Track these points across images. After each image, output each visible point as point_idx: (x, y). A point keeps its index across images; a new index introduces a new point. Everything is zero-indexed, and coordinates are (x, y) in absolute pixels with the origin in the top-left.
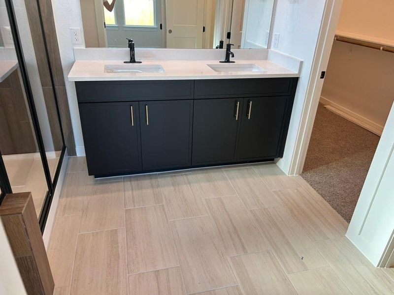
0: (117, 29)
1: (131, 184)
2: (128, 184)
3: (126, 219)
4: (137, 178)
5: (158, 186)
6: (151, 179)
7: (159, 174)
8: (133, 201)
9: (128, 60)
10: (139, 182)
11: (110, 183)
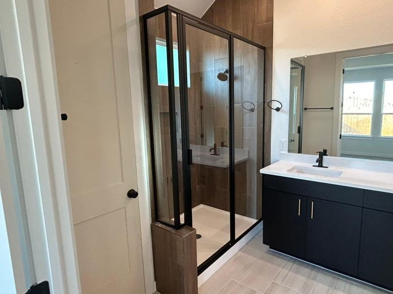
0: (371, 139)
1: (292, 266)
2: (290, 264)
3: (268, 288)
4: (301, 264)
5: (314, 279)
6: (312, 270)
7: (323, 270)
8: (284, 279)
9: (317, 164)
10: (300, 267)
11: (278, 257)
